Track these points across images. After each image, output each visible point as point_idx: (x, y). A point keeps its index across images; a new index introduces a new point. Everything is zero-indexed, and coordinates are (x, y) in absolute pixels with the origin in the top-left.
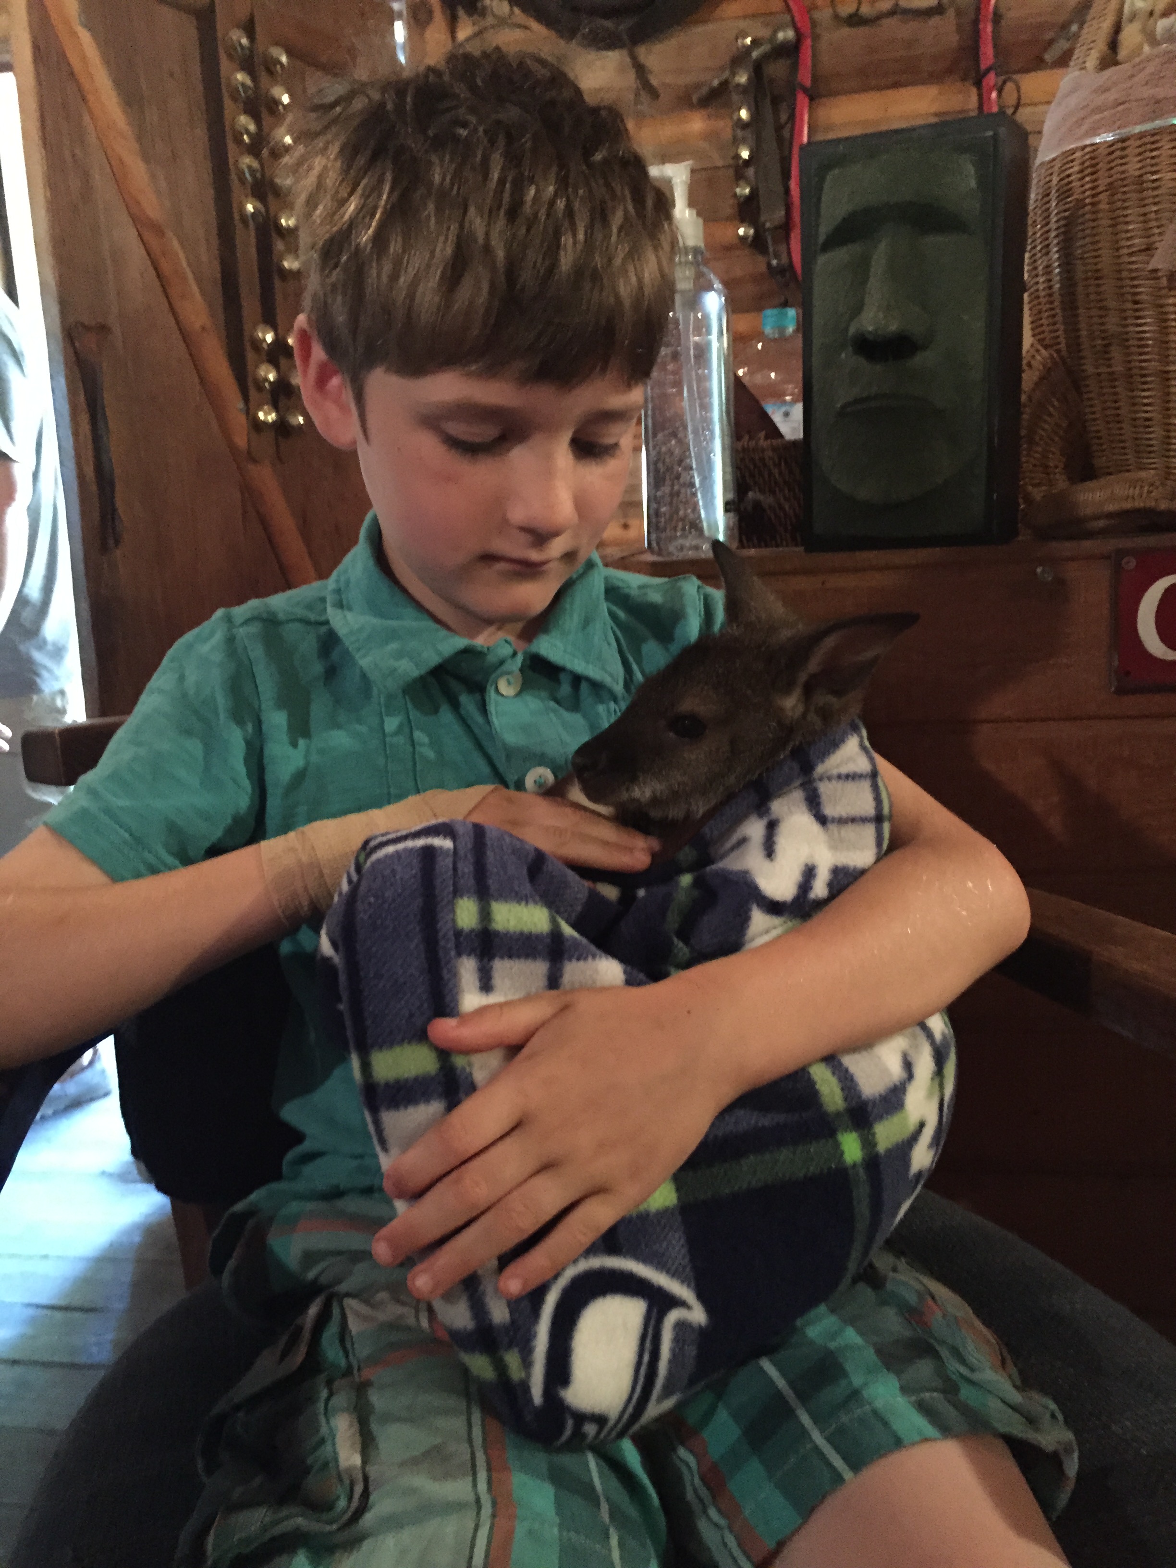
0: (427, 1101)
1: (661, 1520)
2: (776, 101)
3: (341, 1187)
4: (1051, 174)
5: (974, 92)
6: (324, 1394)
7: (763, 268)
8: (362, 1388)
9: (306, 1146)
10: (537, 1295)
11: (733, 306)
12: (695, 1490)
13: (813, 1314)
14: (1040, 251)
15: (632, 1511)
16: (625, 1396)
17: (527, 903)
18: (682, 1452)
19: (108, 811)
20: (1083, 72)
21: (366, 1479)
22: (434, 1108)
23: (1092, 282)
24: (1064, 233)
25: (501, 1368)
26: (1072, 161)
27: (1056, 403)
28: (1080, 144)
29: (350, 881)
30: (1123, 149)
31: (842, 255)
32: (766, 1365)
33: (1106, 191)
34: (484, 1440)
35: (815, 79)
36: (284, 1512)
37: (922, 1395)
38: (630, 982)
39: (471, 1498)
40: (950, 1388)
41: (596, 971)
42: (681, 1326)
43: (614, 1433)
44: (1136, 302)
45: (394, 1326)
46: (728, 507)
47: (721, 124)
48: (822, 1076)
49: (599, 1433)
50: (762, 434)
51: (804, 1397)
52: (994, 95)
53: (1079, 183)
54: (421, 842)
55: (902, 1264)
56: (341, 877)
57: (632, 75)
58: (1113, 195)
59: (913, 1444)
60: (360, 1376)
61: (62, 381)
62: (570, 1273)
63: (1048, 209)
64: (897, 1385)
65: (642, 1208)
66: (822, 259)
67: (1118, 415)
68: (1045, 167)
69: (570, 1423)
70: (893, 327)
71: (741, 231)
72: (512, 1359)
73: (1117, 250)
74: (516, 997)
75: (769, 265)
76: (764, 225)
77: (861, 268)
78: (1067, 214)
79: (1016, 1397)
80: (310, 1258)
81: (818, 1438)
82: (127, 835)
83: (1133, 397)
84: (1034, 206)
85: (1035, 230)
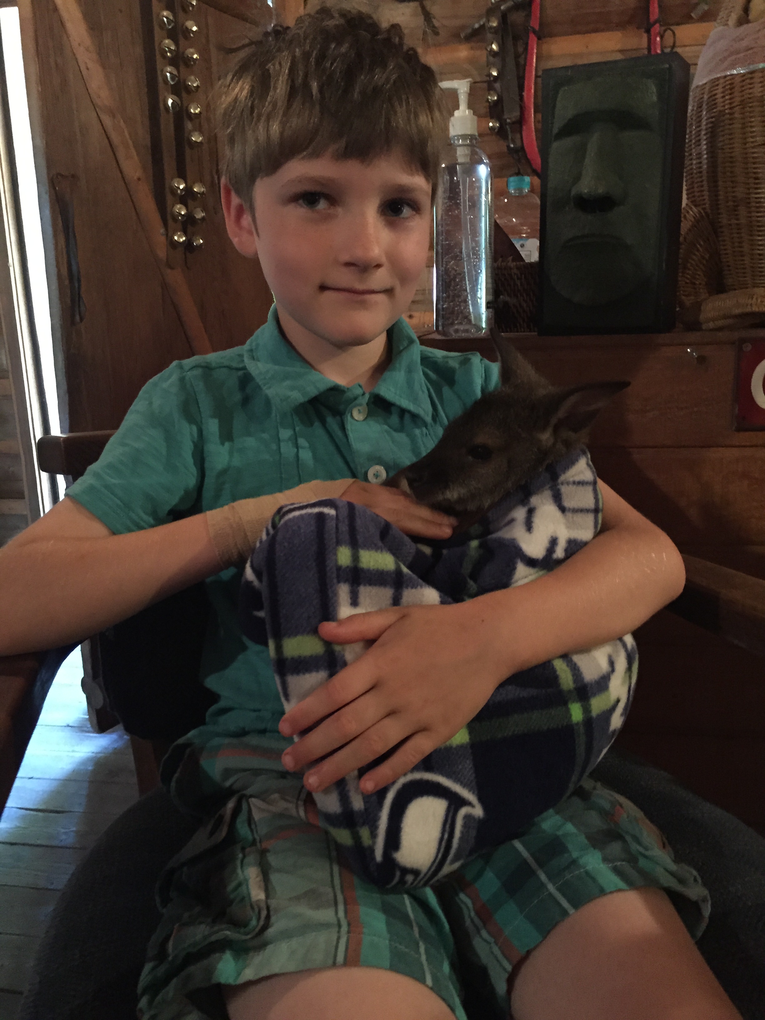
0: (317, 671)
1: (451, 939)
2: (516, 38)
3: (246, 729)
4: (703, 94)
5: (645, 35)
6: (240, 856)
7: (505, 149)
8: (263, 853)
9: (222, 704)
10: (381, 793)
11: (495, 174)
12: (472, 921)
13: (545, 815)
14: (694, 143)
15: (432, 932)
16: (432, 859)
17: (382, 551)
18: (462, 896)
19: (106, 487)
20: (726, 27)
21: (268, 908)
22: (321, 675)
23: (727, 164)
24: (712, 132)
25: (357, 838)
26: (717, 85)
27: (702, 243)
28: (723, 74)
29: (268, 534)
30: (752, 78)
31: (568, 142)
32: (517, 844)
33: (740, 105)
34: (342, 887)
35: (541, 25)
36: (216, 928)
37: (616, 864)
38: (443, 602)
39: (333, 920)
40: (632, 859)
41: (423, 595)
42: (468, 817)
43: (422, 883)
44: (756, 178)
45: (281, 815)
46: (489, 305)
47: (478, 53)
48: (560, 666)
49: (414, 880)
50: (510, 258)
51: (541, 865)
52: (658, 39)
53: (722, 100)
54: (316, 510)
55: (599, 785)
56: (261, 531)
57: (421, 20)
58: (743, 108)
59: (611, 892)
60: (261, 845)
61: (47, 212)
62: (402, 781)
63: (701, 116)
64: (600, 857)
65: (448, 743)
66: (555, 145)
67: (742, 252)
68: (699, 89)
69: (398, 874)
70: (600, 191)
71: (491, 124)
72: (364, 833)
73: (745, 144)
74: (373, 610)
75: (508, 147)
76: (506, 120)
77: (581, 151)
78: (713, 119)
79: (673, 867)
80: (227, 773)
81: (551, 888)
82: (119, 502)
83: (752, 240)
84: (691, 114)
85: (691, 130)
